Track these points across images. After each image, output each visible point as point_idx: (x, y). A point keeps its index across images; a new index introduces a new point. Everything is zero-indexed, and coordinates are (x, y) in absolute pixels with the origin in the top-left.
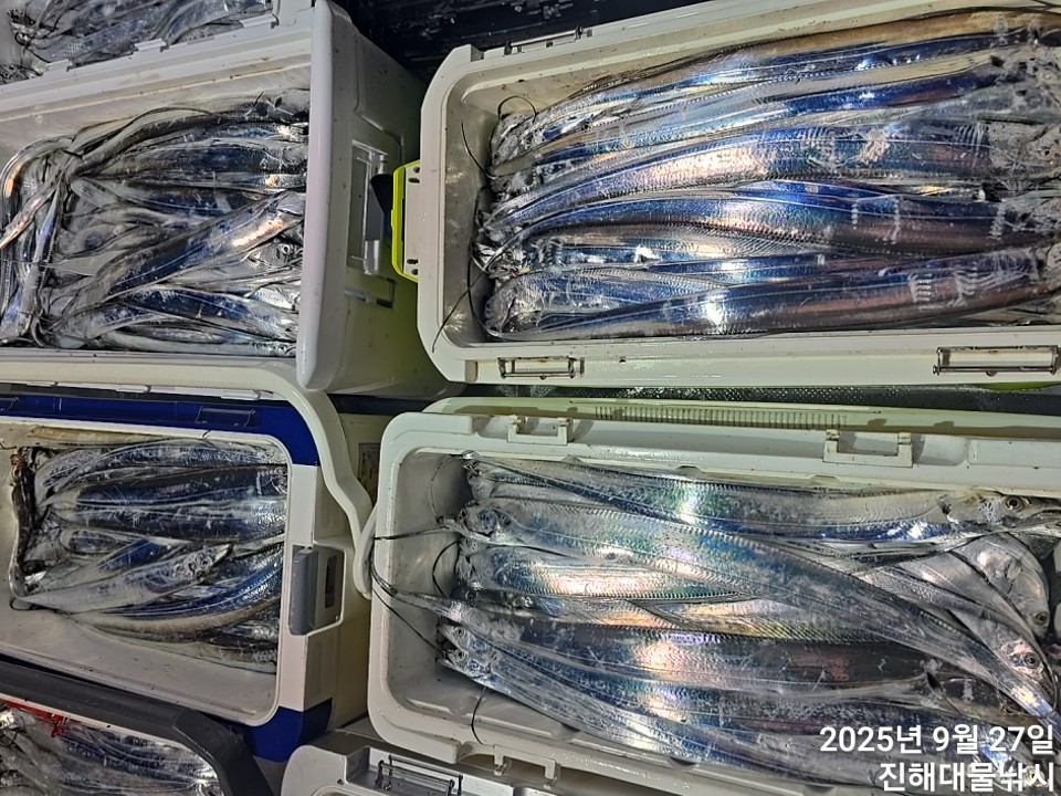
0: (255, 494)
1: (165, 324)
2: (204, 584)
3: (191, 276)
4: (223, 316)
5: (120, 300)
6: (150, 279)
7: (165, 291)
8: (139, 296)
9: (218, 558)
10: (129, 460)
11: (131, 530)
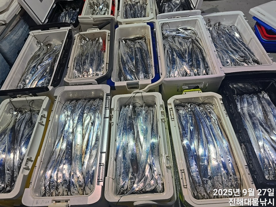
0: (144, 75)
1: (169, 57)
2: (128, 69)
3: (178, 60)
4: (172, 66)
5: (172, 49)
6: (176, 54)
7: (175, 57)
8: (173, 53)
9: (133, 70)
10: (146, 55)
11: (135, 57)
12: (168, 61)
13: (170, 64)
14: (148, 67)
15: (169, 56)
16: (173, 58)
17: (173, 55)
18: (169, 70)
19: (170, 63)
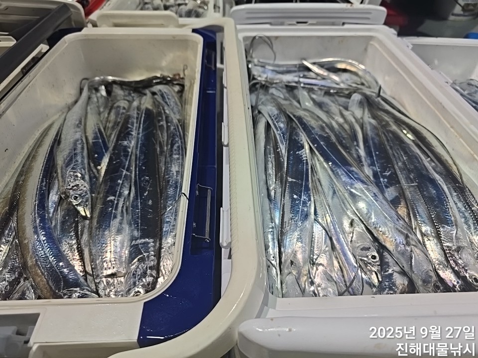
12: (271, 171)
13: (279, 190)
14: (167, 198)
15: (276, 147)
16: (296, 160)
17: (294, 146)
18: (277, 221)
19: (282, 181)
